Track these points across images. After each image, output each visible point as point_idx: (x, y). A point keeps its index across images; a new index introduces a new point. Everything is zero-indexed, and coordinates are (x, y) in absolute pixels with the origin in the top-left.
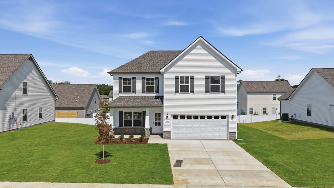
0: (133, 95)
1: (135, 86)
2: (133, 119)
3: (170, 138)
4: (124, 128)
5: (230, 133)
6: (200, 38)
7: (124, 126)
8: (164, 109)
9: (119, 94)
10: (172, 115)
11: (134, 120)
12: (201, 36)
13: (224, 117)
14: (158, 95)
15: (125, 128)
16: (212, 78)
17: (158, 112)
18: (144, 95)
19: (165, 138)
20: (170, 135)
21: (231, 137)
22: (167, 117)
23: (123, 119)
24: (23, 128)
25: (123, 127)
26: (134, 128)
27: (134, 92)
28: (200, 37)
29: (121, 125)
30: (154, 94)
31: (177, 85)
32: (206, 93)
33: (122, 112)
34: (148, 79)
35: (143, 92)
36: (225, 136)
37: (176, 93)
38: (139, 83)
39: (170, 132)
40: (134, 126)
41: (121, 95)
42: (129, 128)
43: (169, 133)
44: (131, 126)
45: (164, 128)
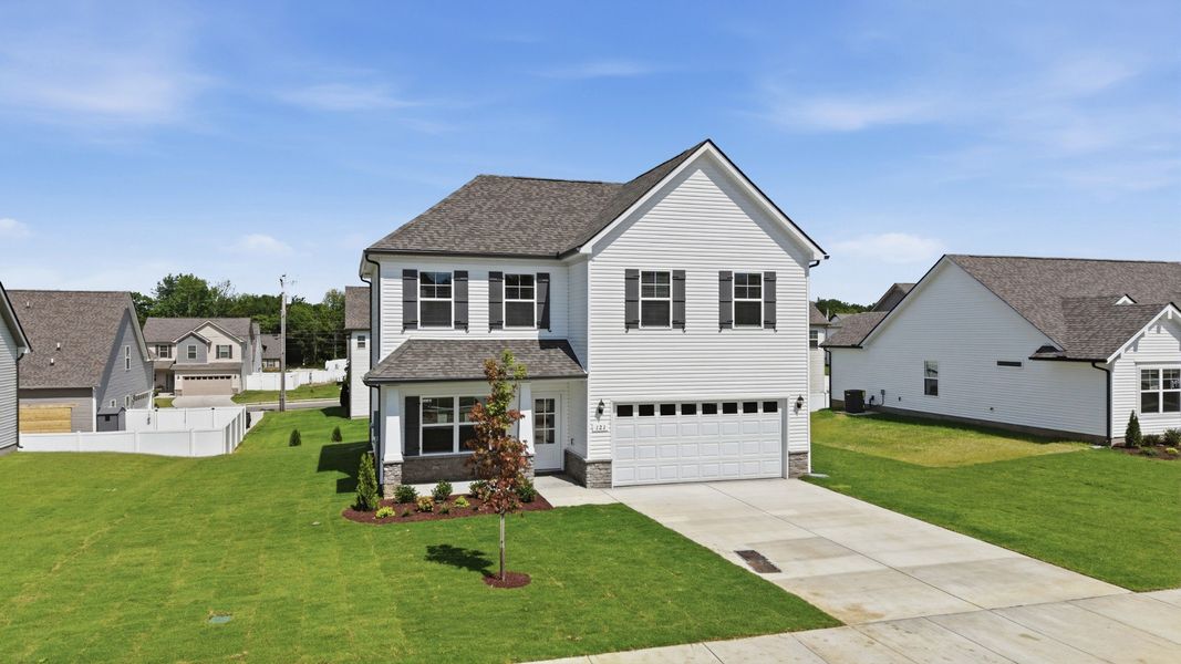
0: (460, 335)
1: (463, 303)
2: (456, 424)
3: (607, 485)
4: (424, 459)
5: (790, 454)
6: (708, 146)
7: (424, 451)
8: (589, 385)
9: (403, 332)
10: (614, 403)
11: (461, 427)
12: (709, 141)
13: (771, 406)
14: (546, 335)
15: (429, 459)
16: (740, 278)
17: (545, 397)
18: (498, 335)
19: (595, 486)
20: (609, 475)
21: (795, 469)
22: (600, 411)
23: (422, 425)
25: (421, 454)
26: (460, 456)
27: (462, 324)
28: (707, 143)
30: (532, 334)
31: (630, 301)
32: (720, 328)
33: (418, 398)
34: (511, 280)
35: (495, 324)
36: (775, 468)
37: (627, 328)
38: (478, 291)
39: (609, 462)
40: (461, 449)
41: (412, 334)
42: (442, 458)
43: (606, 467)
44: (451, 449)
45: (589, 452)
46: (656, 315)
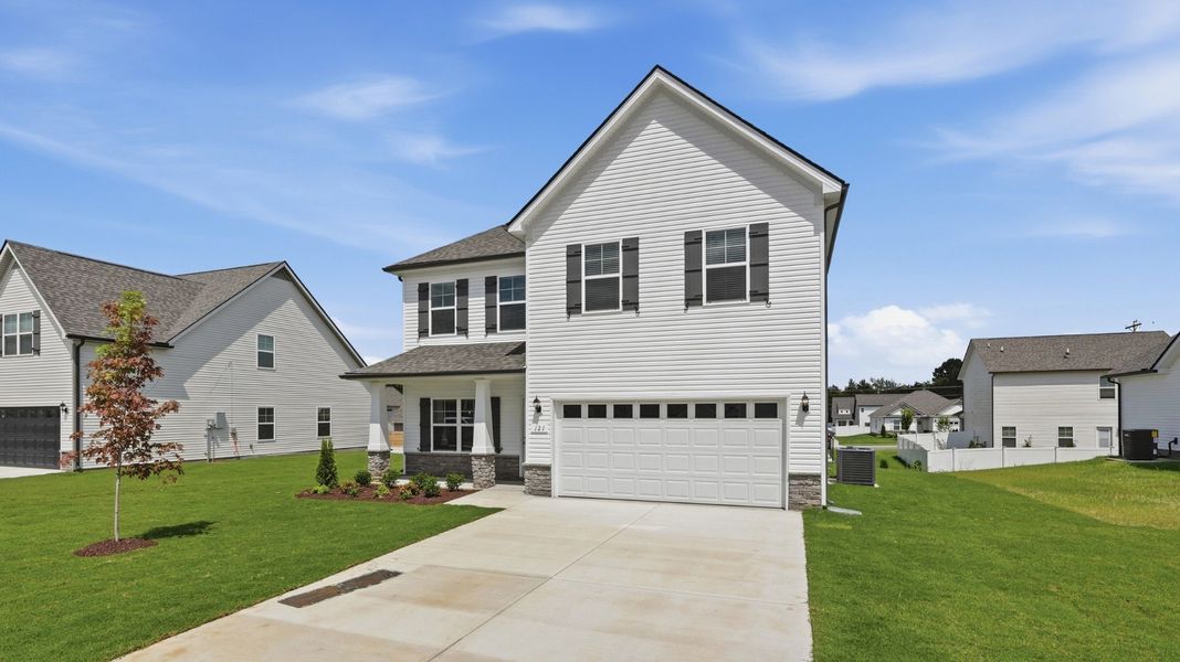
0: (461, 340)
1: (464, 309)
2: (459, 425)
3: (547, 492)
4: (433, 455)
5: (792, 477)
6: (657, 75)
7: (435, 449)
9: (418, 339)
10: (554, 401)
11: (463, 428)
12: (657, 67)
13: (767, 410)
15: (439, 455)
16: (713, 237)
18: (493, 339)
19: (533, 492)
20: (548, 482)
21: (798, 498)
22: (539, 410)
23: (432, 425)
24: (261, 456)
25: (432, 451)
26: (461, 455)
27: (464, 331)
29: (424, 445)
30: (522, 336)
31: (572, 282)
32: (687, 305)
33: (429, 399)
34: (505, 282)
35: (490, 329)
36: (776, 492)
37: (569, 313)
38: (476, 297)
39: (548, 468)
40: (463, 448)
41: (424, 342)
42: (447, 456)
43: (547, 473)
44: (455, 449)
45: (527, 454)
46: (603, 297)
